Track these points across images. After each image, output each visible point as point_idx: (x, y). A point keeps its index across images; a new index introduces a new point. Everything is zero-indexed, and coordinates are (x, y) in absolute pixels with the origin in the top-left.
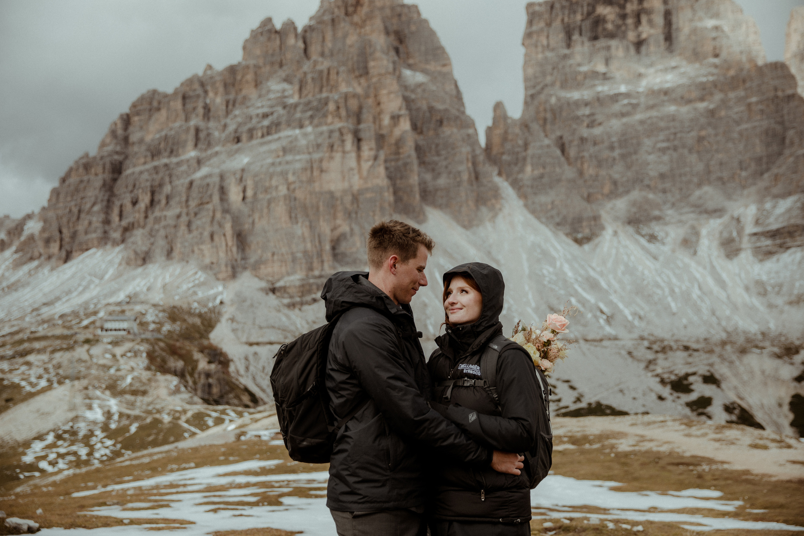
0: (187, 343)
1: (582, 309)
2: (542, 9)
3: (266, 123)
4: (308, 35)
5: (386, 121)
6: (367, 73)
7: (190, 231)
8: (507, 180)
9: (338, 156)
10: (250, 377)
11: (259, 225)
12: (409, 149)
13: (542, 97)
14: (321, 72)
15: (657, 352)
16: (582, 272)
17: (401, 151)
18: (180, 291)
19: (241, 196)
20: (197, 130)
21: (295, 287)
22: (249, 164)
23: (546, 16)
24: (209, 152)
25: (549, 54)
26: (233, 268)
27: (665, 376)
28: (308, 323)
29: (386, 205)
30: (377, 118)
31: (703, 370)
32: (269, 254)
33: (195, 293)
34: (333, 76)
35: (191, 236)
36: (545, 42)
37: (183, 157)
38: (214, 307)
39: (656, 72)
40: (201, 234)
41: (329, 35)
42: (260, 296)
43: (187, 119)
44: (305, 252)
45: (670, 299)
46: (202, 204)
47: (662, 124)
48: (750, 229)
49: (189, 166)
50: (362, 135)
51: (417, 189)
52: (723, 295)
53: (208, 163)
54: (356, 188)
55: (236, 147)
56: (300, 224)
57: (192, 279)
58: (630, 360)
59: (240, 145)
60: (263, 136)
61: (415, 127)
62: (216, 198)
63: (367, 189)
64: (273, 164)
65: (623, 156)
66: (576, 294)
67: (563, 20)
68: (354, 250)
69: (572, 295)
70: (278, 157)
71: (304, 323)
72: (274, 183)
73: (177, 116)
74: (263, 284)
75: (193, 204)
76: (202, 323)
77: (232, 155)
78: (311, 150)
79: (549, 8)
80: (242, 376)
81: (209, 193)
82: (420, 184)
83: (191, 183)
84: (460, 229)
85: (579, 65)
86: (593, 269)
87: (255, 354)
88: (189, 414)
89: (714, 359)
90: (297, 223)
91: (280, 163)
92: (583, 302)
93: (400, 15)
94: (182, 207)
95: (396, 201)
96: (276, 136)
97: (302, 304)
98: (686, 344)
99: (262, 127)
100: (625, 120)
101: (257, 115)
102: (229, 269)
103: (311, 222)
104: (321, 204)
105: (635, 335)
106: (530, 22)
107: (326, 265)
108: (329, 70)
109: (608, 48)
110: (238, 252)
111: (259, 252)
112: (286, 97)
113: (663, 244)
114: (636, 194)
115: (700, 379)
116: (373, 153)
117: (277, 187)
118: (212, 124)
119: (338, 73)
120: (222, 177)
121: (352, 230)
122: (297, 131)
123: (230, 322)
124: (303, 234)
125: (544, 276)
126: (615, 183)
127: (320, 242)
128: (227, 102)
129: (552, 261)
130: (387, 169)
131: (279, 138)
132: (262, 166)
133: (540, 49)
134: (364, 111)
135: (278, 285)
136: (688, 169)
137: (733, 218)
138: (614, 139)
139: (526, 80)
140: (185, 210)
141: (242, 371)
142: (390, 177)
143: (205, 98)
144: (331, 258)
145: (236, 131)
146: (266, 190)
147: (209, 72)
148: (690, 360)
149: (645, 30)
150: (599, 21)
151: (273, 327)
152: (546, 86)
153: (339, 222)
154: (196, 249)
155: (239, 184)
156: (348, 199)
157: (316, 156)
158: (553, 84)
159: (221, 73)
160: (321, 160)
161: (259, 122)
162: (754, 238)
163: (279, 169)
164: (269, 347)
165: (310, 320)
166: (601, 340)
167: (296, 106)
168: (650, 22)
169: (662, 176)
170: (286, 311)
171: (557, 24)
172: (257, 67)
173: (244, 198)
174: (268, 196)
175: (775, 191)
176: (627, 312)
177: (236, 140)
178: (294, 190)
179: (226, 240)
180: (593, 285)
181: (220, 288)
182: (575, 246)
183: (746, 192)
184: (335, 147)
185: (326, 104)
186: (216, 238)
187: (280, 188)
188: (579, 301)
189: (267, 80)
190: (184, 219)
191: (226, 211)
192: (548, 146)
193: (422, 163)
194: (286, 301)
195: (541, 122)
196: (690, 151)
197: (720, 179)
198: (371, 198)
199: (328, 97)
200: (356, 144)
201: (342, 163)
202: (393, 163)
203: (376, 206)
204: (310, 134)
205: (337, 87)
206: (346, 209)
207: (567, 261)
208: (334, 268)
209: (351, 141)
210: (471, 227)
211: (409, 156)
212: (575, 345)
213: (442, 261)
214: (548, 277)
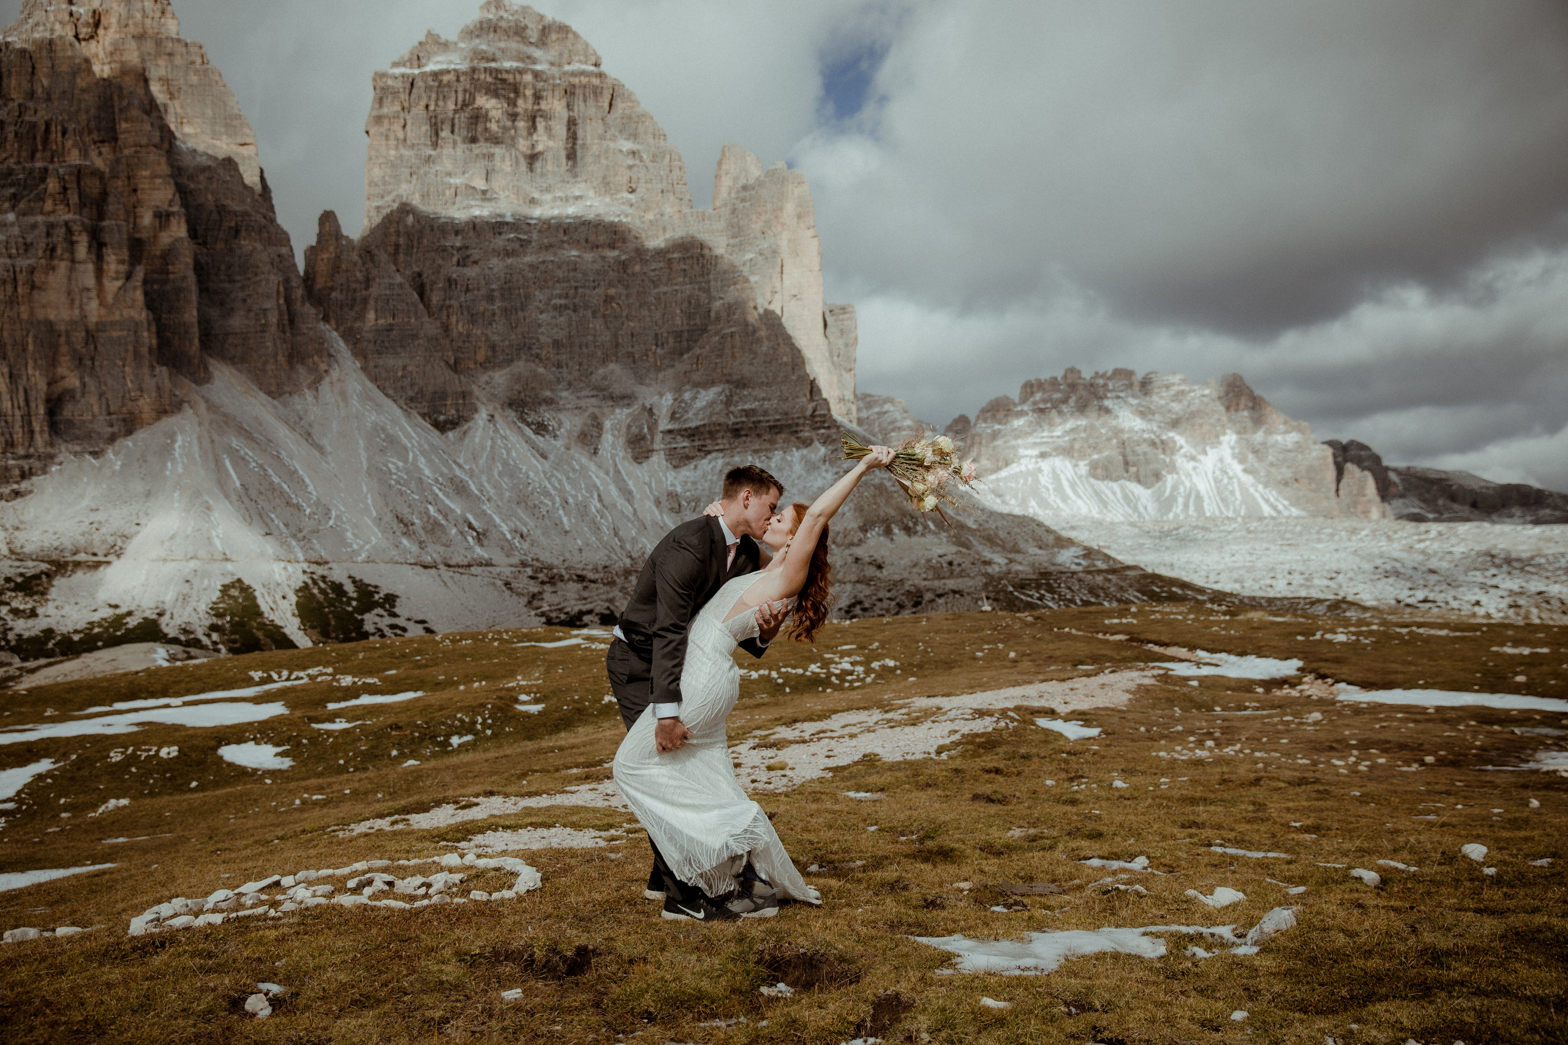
1: (444, 522)
2: (398, 85)
5: (147, 219)
6: (115, 139)
8: (336, 330)
9: (63, 266)
12: (184, 267)
14: (34, 126)
15: (543, 583)
16: (444, 470)
17: (170, 268)
23: (403, 96)
25: (406, 152)
27: (554, 615)
29: (144, 350)
30: (132, 213)
31: (600, 606)
34: (56, 135)
36: (401, 135)
39: (555, 199)
45: (561, 512)
47: (560, 273)
48: (664, 425)
50: (107, 238)
51: (195, 331)
52: (628, 510)
54: (93, 319)
58: (507, 593)
61: (193, 233)
63: (113, 324)
65: (505, 311)
66: (436, 501)
67: (427, 107)
68: (87, 417)
69: (430, 504)
78: (13, 251)
79: (408, 85)
82: (199, 323)
84: (262, 396)
85: (449, 174)
86: (460, 466)
89: (616, 593)
92: (446, 513)
93: (170, 56)
95: (160, 347)
98: (579, 572)
100: (510, 261)
103: (11, 368)
104: (30, 340)
105: (515, 560)
106: (380, 101)
107: (39, 440)
108: (48, 125)
109: (490, 157)
113: (555, 437)
114: (520, 366)
115: (596, 619)
116: (123, 268)
119: (64, 133)
121: (84, 385)
125: (390, 473)
126: (493, 347)
127: (27, 401)
129: (402, 452)
130: (146, 294)
133: (392, 143)
134: (111, 199)
136: (590, 338)
137: (644, 408)
138: (494, 286)
139: (370, 184)
142: (151, 308)
144: (45, 429)
148: (585, 594)
149: (542, 140)
150: (478, 118)
153: (61, 371)
156: (79, 336)
157: (23, 263)
160: (32, 270)
162: (668, 438)
166: (469, 566)
168: (548, 129)
169: (557, 344)
171: (419, 110)
175: (696, 377)
176: (504, 528)
180: (460, 489)
182: (437, 433)
183: (661, 376)
184: (59, 252)
185: (43, 180)
188: (439, 511)
192: (401, 285)
193: (204, 289)
195: (391, 249)
196: (594, 313)
197: (630, 355)
198: (119, 337)
199: (46, 170)
200: (94, 251)
201: (69, 279)
202: (156, 287)
203: (127, 351)
204: (12, 224)
205: (63, 155)
206: (75, 351)
207: (423, 453)
208: (52, 445)
209: (86, 244)
210: (281, 395)
211: (184, 278)
212: (433, 571)
213: (235, 443)
214: (395, 474)
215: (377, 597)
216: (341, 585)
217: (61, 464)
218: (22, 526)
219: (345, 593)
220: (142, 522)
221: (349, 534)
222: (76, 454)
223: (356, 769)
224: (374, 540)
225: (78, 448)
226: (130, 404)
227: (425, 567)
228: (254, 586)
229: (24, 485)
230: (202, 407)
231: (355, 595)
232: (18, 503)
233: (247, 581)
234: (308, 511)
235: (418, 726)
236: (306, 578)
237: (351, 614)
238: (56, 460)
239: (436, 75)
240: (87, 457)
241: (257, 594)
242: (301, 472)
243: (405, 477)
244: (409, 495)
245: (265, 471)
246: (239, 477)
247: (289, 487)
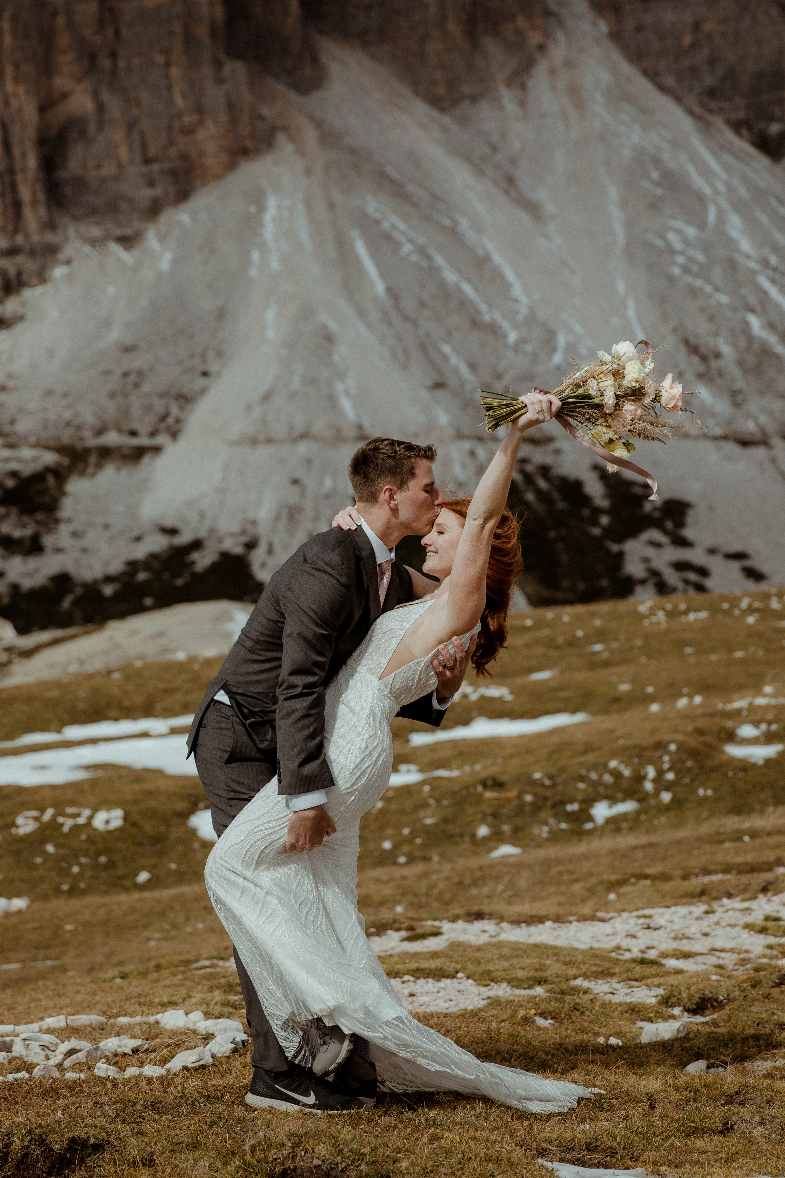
68: (108, 169)
69: (750, 309)
121: (100, 108)
125: (672, 252)
153: (61, 82)
182: (762, 161)
203: (172, 34)
206: (82, 41)
210: (455, 102)
212: (760, 452)
213: (372, 207)
214: (682, 253)
215: (647, 506)
216: (578, 484)
217: (69, 262)
219: (585, 500)
220: (213, 367)
222: (93, 241)
223: (411, 860)
225: (96, 231)
227: (744, 443)
229: (11, 305)
230: (311, 137)
231: (604, 503)
234: (513, 337)
235: (534, 783)
237: (599, 541)
238: (61, 256)
240: (114, 246)
242: (498, 259)
243: (701, 257)
244: (710, 296)
245: (430, 258)
246: (383, 275)
247: (476, 289)
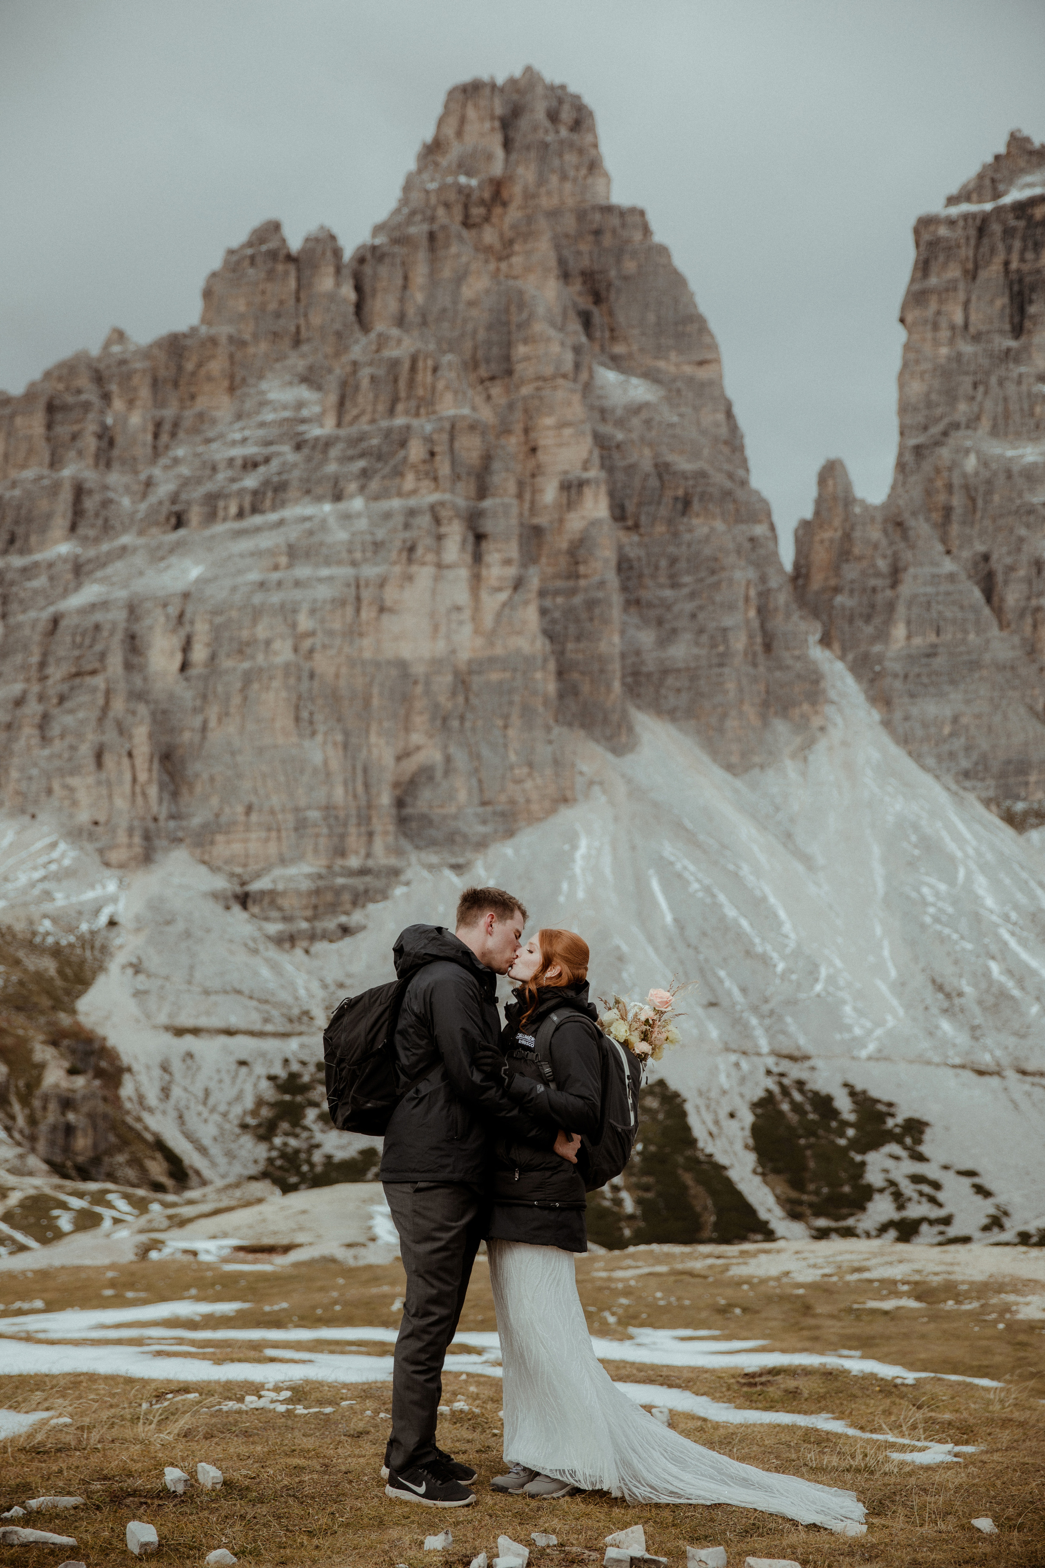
0: (20, 1019)
1: (1016, 993)
2: (957, 233)
3: (251, 482)
4: (368, 270)
5: (550, 493)
6: (509, 372)
7: (45, 740)
8: (842, 658)
9: (424, 574)
10: (173, 1114)
11: (216, 736)
12: (602, 567)
13: (945, 453)
14: (395, 364)
16: (1021, 898)
17: (582, 569)
18: (9, 886)
19: (178, 658)
20: (79, 491)
21: (298, 893)
22: (202, 581)
23: (966, 252)
24: (105, 547)
25: (967, 348)
26: (147, 837)
28: (325, 986)
29: (538, 704)
30: (527, 486)
32: (240, 809)
33: (48, 895)
34: (424, 377)
35: (46, 752)
36: (959, 317)
37: (37, 557)
38: (93, 933)
40: (73, 748)
41: (420, 273)
42: (212, 911)
43: (55, 463)
44: (328, 809)
46: (78, 674)
49: (51, 578)
50: (488, 526)
51: (616, 667)
53: (99, 574)
54: (464, 656)
55: (174, 537)
56: (319, 738)
57: (44, 859)
59: (182, 532)
60: (240, 515)
61: (619, 513)
62: (115, 662)
63: (492, 660)
64: (262, 585)
66: (1003, 953)
67: (1007, 264)
68: (450, 808)
69: (993, 958)
70: (276, 568)
71: (315, 986)
72: (262, 631)
73: (30, 451)
74: (220, 883)
75: (56, 673)
76: (60, 972)
77: (162, 559)
78: (358, 555)
79: (973, 232)
80: (151, 1110)
81: (98, 648)
83: (55, 621)
84: (719, 774)
85: (1042, 378)
87: (190, 1055)
88: (14, 1198)
90: (313, 733)
91: (279, 584)
92: (1021, 975)
93: (597, 233)
94: (28, 680)
95: (561, 696)
96: (273, 517)
97: (313, 937)
99: (241, 492)
101: (231, 461)
102: (137, 840)
103: (346, 734)
104: (375, 691)
106: (923, 267)
107: (381, 845)
108: (414, 360)
110: (161, 800)
111: (215, 801)
112: (303, 421)
116: (512, 571)
117: (268, 643)
118: (115, 478)
119: (436, 369)
120: (133, 610)
121: (448, 759)
122: (327, 507)
123: (130, 971)
124: (326, 763)
125: (925, 903)
127: (367, 786)
128: (158, 425)
129: (946, 866)
130: (543, 612)
131: (281, 523)
132: (234, 589)
133: (944, 334)
134: (496, 465)
135: (256, 886)
139: (904, 408)
140: (36, 688)
141: (152, 1097)
142: (549, 635)
143: (102, 412)
144: (391, 828)
145: (174, 499)
146: (242, 650)
147: (116, 349)
151: (239, 992)
152: (956, 426)
153: (416, 738)
154: (56, 786)
155: (174, 631)
156: (444, 682)
157: (370, 571)
158: (973, 422)
159: (146, 354)
160: (382, 583)
161: (233, 480)
163: (275, 598)
164: (223, 1039)
165: (329, 980)
167: (328, 444)
170: (272, 952)
171: (993, 273)
172: (237, 342)
173: (184, 667)
174: (246, 665)
177: (173, 520)
178: (311, 651)
179: (133, 767)
181: (112, 887)
182: (1008, 832)
184: (420, 551)
185: (403, 444)
186: (109, 761)
187: (277, 645)
188: (1010, 972)
189: (261, 377)
190: (33, 708)
191: (137, 696)
192: (953, 577)
193: (633, 603)
194: (274, 928)
195: (936, 516)
198: (501, 683)
199: (408, 427)
200: (470, 547)
201: (434, 592)
202: (560, 600)
203: (511, 703)
204: (359, 515)
205: (432, 403)
206: (437, 706)
207: (984, 868)
208: (399, 852)
209: (458, 538)
210: (747, 769)
211: (602, 584)
212: (994, 1081)
213: (668, 850)
214: (934, 905)
215: (890, 1123)
216: (829, 1099)
217: (407, 884)
218: (348, 982)
219: (835, 1113)
221: (848, 1009)
222: (430, 867)
224: (891, 1022)
225: (434, 859)
226: (511, 787)
227: (981, 1073)
228: (685, 1093)
229: (356, 918)
230: (621, 789)
231: (852, 1117)
232: (345, 944)
233: (674, 1084)
234: (781, 967)
236: (771, 1084)
237: (844, 1150)
238: (403, 878)
239: (1021, 208)
240: (448, 873)
241: (689, 1107)
242: (772, 900)
243: (950, 910)
244: (956, 943)
245: (713, 896)
246: (672, 908)
247: (751, 925)
